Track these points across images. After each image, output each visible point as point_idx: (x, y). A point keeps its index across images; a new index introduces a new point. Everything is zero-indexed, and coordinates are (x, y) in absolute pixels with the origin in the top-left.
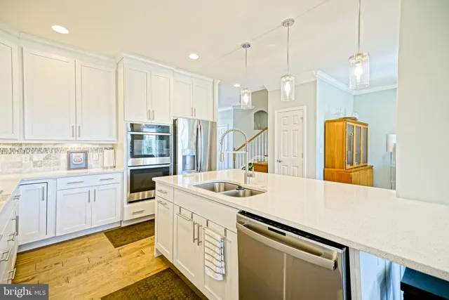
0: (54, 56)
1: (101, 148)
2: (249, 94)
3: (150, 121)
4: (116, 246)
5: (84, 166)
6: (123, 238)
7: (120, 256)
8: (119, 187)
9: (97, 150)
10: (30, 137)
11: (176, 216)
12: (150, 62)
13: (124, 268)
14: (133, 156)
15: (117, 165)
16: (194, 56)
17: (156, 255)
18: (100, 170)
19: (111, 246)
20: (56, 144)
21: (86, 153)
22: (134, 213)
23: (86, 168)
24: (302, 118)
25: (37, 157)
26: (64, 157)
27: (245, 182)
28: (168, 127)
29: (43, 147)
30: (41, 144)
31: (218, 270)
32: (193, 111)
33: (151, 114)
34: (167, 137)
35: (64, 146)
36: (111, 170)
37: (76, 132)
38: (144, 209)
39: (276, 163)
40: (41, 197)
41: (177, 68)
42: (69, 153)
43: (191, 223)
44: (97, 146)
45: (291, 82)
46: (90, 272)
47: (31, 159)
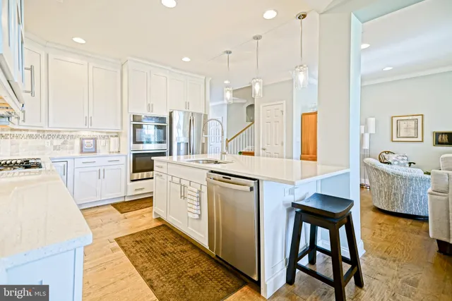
0: (70, 60)
1: (108, 136)
2: (230, 91)
3: (149, 113)
4: (122, 213)
5: (94, 150)
6: (127, 208)
7: (126, 218)
8: (123, 167)
9: (104, 137)
10: (53, 125)
11: (169, 183)
12: (149, 63)
13: (130, 225)
14: (135, 142)
15: (121, 151)
16: (186, 59)
17: (154, 217)
18: (108, 154)
19: (118, 213)
20: (71, 131)
21: (95, 139)
22: (136, 190)
23: (95, 152)
24: (282, 111)
25: (57, 142)
26: (77, 142)
27: (221, 159)
28: (165, 118)
29: (61, 134)
30: (60, 131)
31: (196, 211)
32: (187, 105)
33: (150, 107)
34: (164, 126)
35: (78, 133)
36: (116, 154)
37: (88, 121)
38: (144, 187)
39: (261, 151)
40: (63, 173)
41: (173, 68)
42: (82, 140)
43: (179, 186)
44: (105, 134)
45: (260, 83)
46: (103, 227)
47: (52, 144)
